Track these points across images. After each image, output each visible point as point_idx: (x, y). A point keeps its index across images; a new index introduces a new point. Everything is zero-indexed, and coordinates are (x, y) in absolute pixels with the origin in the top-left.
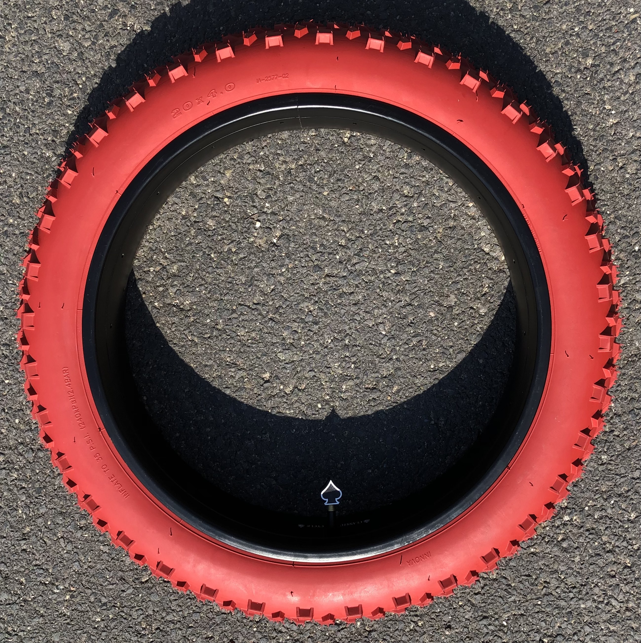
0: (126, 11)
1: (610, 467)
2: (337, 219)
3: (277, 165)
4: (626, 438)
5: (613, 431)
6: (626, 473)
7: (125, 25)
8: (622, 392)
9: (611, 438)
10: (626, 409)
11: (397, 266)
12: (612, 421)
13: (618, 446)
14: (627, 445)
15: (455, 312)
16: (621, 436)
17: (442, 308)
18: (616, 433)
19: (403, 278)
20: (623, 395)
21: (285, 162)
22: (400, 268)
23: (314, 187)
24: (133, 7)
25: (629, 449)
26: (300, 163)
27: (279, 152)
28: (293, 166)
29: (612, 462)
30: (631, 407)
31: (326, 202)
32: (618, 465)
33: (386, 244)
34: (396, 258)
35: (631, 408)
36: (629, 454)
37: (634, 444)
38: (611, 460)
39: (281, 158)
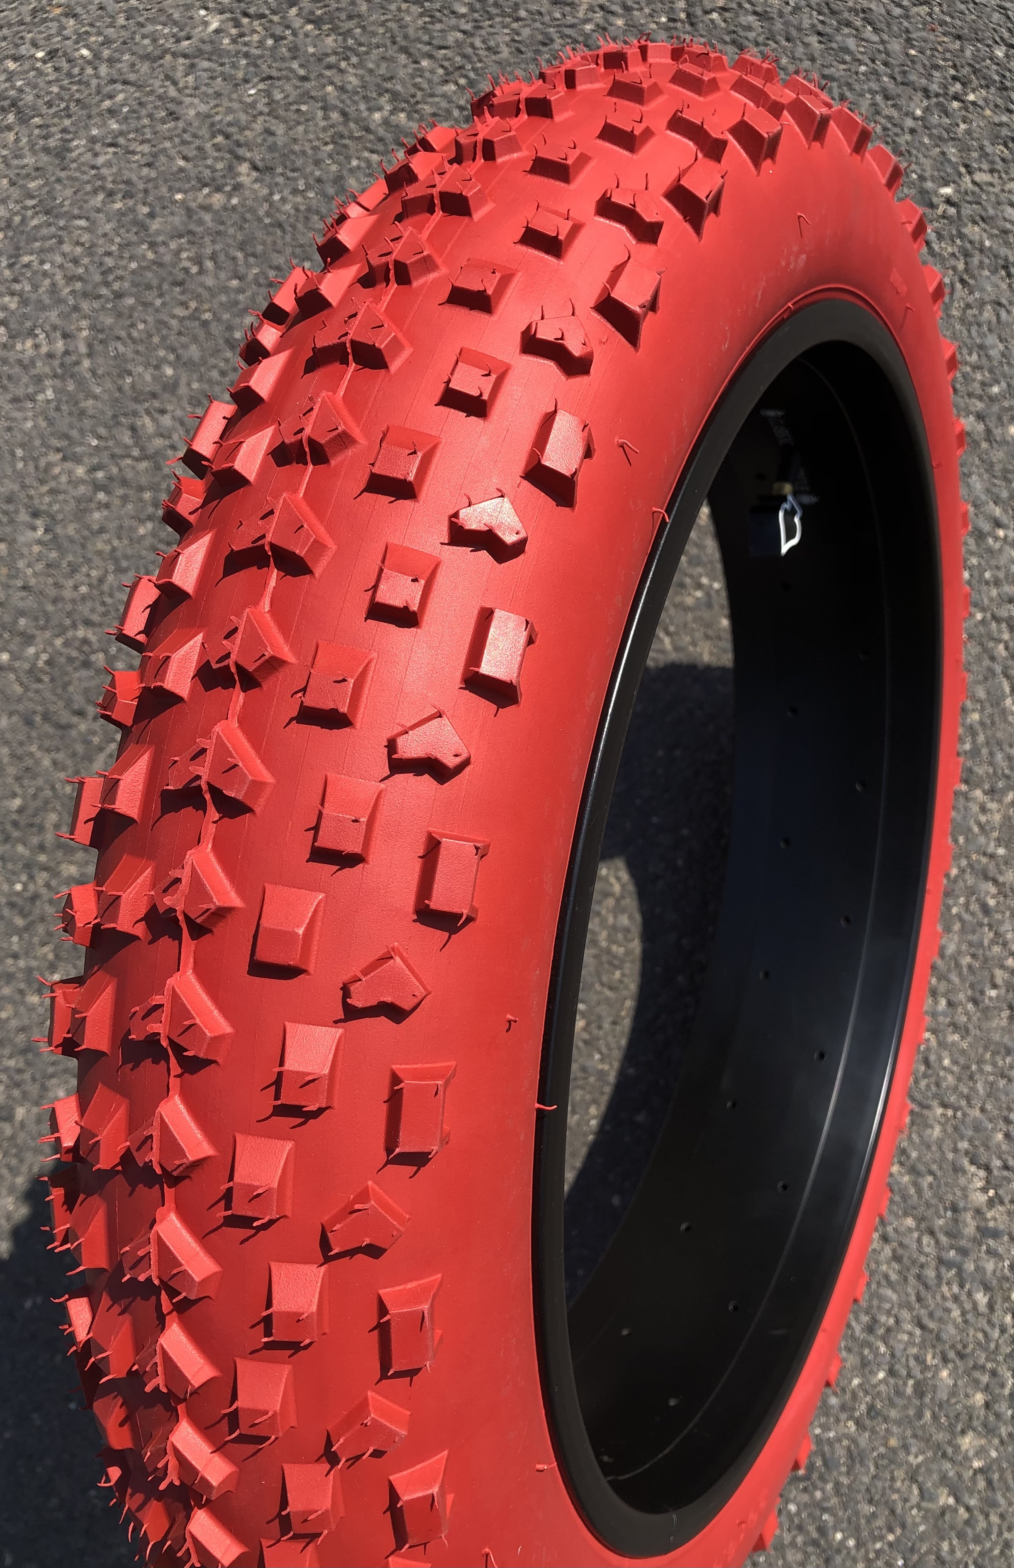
0: (968, 1217)
1: (1006, 35)
2: (998, 669)
3: (997, 818)
4: (948, 55)
5: (954, 78)
6: (994, 10)
7: (991, 1203)
8: (889, 118)
9: (966, 70)
10: (909, 90)
11: (989, 534)
12: (941, 91)
13: (968, 53)
14: (957, 45)
15: (980, 405)
16: (950, 63)
17: (991, 425)
18: (952, 72)
19: (998, 512)
20: (895, 113)
21: (984, 809)
22: (986, 527)
23: (981, 738)
24: (955, 1209)
25: (959, 37)
26: (964, 787)
27: (976, 829)
28: (978, 793)
29: (998, 39)
30: (900, 90)
31: (987, 705)
32: (994, 29)
33: (971, 576)
34: (978, 545)
35: (901, 87)
36: (966, 31)
37: (946, 39)
38: (997, 43)
39: (983, 819)
